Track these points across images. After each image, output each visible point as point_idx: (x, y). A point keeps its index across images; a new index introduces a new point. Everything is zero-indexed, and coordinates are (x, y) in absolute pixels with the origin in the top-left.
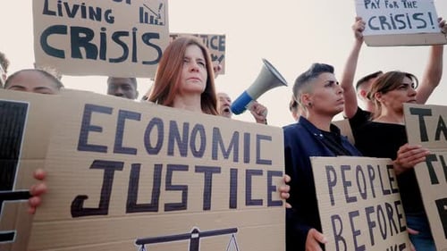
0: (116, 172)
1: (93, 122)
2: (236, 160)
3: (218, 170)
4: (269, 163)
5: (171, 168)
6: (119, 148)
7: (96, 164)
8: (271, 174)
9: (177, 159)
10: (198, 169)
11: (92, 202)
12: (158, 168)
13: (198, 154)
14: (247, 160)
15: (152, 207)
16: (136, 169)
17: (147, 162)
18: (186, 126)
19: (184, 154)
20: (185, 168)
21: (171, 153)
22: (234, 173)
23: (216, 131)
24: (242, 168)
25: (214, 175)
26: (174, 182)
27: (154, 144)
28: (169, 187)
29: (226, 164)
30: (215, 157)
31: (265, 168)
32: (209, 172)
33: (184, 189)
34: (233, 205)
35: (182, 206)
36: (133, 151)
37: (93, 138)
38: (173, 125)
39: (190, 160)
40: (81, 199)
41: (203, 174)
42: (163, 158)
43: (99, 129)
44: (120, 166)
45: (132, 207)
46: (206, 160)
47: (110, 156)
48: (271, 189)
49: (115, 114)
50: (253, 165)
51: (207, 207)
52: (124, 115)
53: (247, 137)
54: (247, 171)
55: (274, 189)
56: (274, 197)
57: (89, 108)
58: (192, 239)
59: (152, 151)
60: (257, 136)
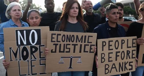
0: (57, 46)
1: (53, 37)
2: (82, 42)
3: (77, 45)
4: (91, 43)
5: (67, 45)
6: (57, 41)
7: (54, 44)
8: (91, 45)
9: (68, 43)
11: (54, 51)
12: (64, 45)
13: (73, 42)
14: (85, 42)
15: (63, 52)
16: (60, 45)
17: (62, 43)
18: (70, 35)
19: (69, 42)
20: (70, 44)
21: (67, 42)
22: (81, 45)
23: (77, 36)
24: (83, 44)
28: (67, 48)
29: (79, 43)
30: (76, 42)
31: (90, 44)
33: (69, 49)
34: (80, 52)
35: (69, 52)
36: (60, 42)
37: (53, 40)
38: (67, 36)
39: (71, 43)
40: (52, 50)
41: (74, 46)
42: (65, 43)
43: (54, 38)
44: (57, 44)
45: (60, 52)
47: (56, 43)
48: (91, 49)
49: (56, 35)
50: (86, 43)
51: (74, 52)
52: (58, 35)
53: (85, 36)
54: (85, 45)
55: (92, 49)
56: (92, 51)
57: (52, 34)
58: (71, 58)
59: (63, 41)
60: (88, 36)
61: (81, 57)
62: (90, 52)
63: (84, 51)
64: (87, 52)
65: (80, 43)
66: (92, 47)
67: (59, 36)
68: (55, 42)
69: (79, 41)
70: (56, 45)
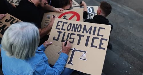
0: (61, 34)
1: (59, 24)
2: (90, 33)
3: (83, 36)
4: (102, 36)
5: (72, 34)
6: (62, 29)
7: (58, 32)
8: (102, 39)
9: (73, 32)
10: (78, 35)
11: (56, 38)
12: (69, 34)
13: (79, 32)
14: (94, 34)
16: (65, 33)
17: (67, 32)
18: (77, 25)
19: (75, 31)
20: (75, 34)
22: (88, 37)
23: (85, 26)
24: (91, 36)
26: (71, 37)
27: (69, 29)
28: (70, 38)
29: (86, 35)
30: (83, 32)
31: (100, 37)
32: (81, 36)
33: (74, 39)
34: (86, 45)
35: (72, 43)
36: (65, 30)
37: (58, 27)
38: (74, 24)
39: (77, 33)
40: (54, 37)
42: (70, 32)
43: (59, 25)
44: (62, 32)
45: (63, 41)
46: (81, 33)
47: (60, 30)
48: (101, 43)
49: (63, 22)
50: (96, 36)
51: (78, 44)
53: (95, 28)
54: (93, 37)
55: (103, 44)
56: (102, 46)
57: (59, 22)
58: (73, 50)
59: (68, 30)
60: (99, 28)
61: (86, 52)
62: (100, 48)
63: (92, 46)
64: (96, 47)
65: (88, 34)
66: (103, 41)
67: (65, 24)
68: (59, 29)
69: (87, 32)
70: (60, 33)
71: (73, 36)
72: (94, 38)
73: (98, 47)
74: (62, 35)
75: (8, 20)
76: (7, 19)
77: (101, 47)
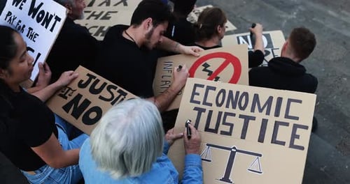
0: (203, 113)
1: (196, 91)
2: (268, 113)
3: (254, 118)
4: (297, 118)
5: (227, 114)
6: (205, 103)
7: (196, 109)
8: (295, 127)
9: (230, 110)
10: (241, 116)
12: (220, 113)
13: (242, 109)
14: (277, 114)
15: (215, 131)
16: (211, 112)
17: (216, 110)
18: (238, 93)
19: (234, 107)
20: (234, 115)
21: (227, 106)
22: (265, 122)
23: (256, 97)
24: (272, 119)
25: (250, 121)
26: (227, 121)
27: (220, 102)
28: (224, 123)
29: (260, 116)
30: (253, 110)
31: (292, 122)
32: (247, 119)
33: (232, 126)
34: (261, 139)
35: (229, 134)
36: (211, 105)
37: (196, 98)
38: (231, 92)
39: (238, 111)
41: (243, 120)
42: (223, 109)
43: (198, 94)
44: (204, 110)
45: (207, 129)
46: (247, 112)
47: (201, 106)
48: (294, 136)
49: (205, 87)
50: (281, 118)
51: (243, 137)
52: (209, 88)
53: (280, 100)
54: (276, 122)
55: (298, 137)
56: (297, 142)
57: (196, 86)
58: (232, 152)
59: (219, 105)
60: (289, 99)
61: (260, 155)
62: (292, 146)
63: (274, 141)
64: (283, 143)
65: (263, 115)
66: (299, 131)
67: (210, 91)
68: (199, 103)
69: (261, 110)
70: (200, 111)
71: (229, 119)
72: (277, 124)
73: (288, 144)
74: (204, 116)
75: (83, 83)
76: (82, 81)
77: (295, 144)
